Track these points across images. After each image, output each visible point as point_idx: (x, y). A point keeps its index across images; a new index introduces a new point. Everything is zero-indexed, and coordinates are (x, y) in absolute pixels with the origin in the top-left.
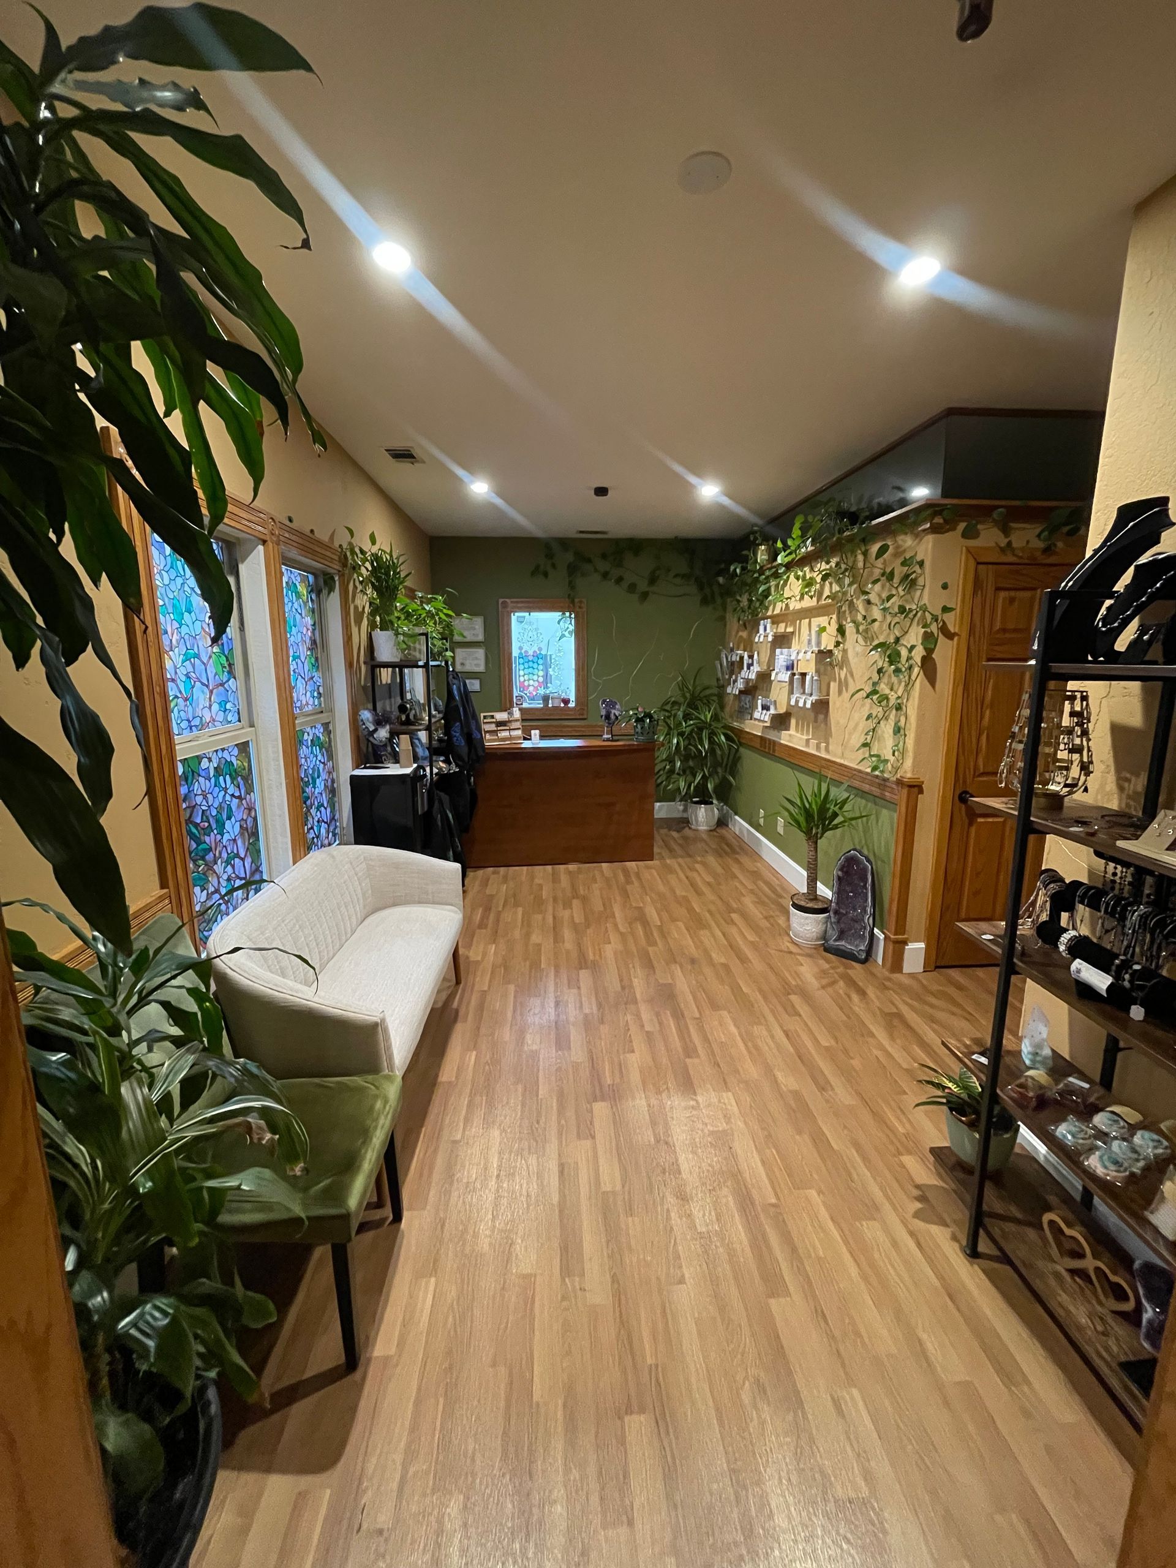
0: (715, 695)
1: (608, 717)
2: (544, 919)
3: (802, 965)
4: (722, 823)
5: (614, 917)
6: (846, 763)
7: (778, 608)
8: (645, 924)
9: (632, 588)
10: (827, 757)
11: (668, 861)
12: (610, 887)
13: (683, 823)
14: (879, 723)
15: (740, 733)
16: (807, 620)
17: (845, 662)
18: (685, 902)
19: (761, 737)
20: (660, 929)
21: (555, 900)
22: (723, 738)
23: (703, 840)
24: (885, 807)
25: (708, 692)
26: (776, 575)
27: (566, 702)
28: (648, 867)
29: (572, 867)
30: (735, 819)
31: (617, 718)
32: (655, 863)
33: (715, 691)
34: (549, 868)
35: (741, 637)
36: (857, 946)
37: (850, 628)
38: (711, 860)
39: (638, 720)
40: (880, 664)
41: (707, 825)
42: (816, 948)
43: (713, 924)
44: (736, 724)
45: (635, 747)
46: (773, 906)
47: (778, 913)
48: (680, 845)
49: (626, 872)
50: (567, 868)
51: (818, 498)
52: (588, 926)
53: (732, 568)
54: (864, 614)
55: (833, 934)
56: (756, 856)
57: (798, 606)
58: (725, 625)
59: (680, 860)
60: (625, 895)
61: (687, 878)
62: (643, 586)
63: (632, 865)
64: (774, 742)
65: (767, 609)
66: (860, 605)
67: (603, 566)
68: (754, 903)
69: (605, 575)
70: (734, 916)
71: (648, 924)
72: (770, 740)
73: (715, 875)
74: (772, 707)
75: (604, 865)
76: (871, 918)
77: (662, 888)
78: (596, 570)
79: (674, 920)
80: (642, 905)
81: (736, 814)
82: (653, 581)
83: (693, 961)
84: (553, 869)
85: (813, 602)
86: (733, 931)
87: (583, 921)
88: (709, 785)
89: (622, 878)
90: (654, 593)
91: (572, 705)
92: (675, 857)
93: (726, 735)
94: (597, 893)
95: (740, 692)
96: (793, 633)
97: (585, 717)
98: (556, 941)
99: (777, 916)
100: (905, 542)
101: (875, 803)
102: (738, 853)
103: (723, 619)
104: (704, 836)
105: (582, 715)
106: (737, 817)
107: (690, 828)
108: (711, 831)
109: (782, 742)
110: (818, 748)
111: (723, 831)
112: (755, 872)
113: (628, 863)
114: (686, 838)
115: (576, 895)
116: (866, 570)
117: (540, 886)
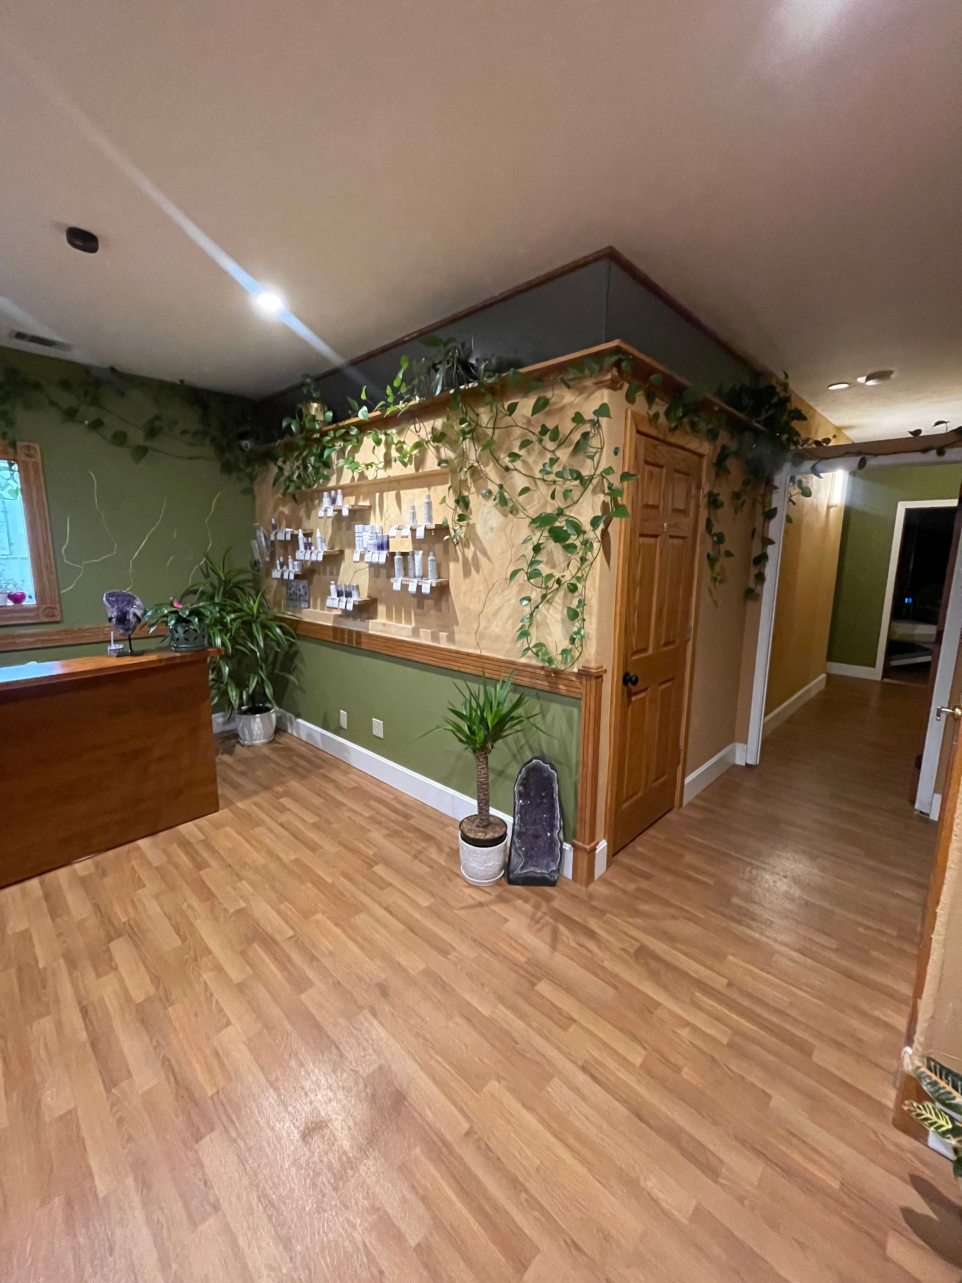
0: (250, 581)
1: (122, 619)
2: (59, 1026)
3: (506, 920)
4: (280, 730)
5: (210, 952)
6: (484, 653)
7: (347, 478)
8: (269, 943)
9: (120, 438)
10: (452, 647)
11: (239, 804)
12: (172, 888)
13: (228, 738)
14: (537, 607)
15: (296, 624)
16: (394, 492)
17: (471, 538)
18: (303, 872)
19: (335, 629)
20: (296, 940)
21: (71, 961)
22: (278, 630)
23: (267, 759)
24: (552, 701)
25: (241, 577)
26: (346, 437)
27: (17, 598)
28: (218, 826)
29: (83, 866)
30: (298, 722)
31: (139, 620)
32: (222, 814)
33: (249, 576)
34: (35, 882)
35: (282, 513)
36: (548, 866)
37: (474, 500)
38: (295, 785)
39: (180, 620)
40: (535, 540)
41: (264, 737)
42: (498, 883)
43: (366, 900)
44: (289, 615)
45: (178, 661)
46: (410, 835)
47: (423, 844)
48: (243, 774)
49: (185, 844)
50: (75, 872)
51: (436, 334)
52: (167, 1000)
53: (284, 424)
54: (499, 482)
55: (517, 861)
56: (347, 768)
57: (382, 474)
58: (254, 499)
59: (256, 798)
60: (206, 893)
61: (282, 825)
62: (137, 437)
63: (187, 829)
64: (359, 634)
65: (327, 478)
66: (490, 470)
67: (67, 400)
68: (387, 836)
69: (71, 415)
70: (379, 869)
71: (275, 941)
72: (350, 632)
73: (315, 811)
74: (354, 593)
75: (141, 843)
76: (561, 832)
77: (260, 859)
78: (53, 403)
79: (307, 915)
80: (243, 904)
81: (298, 716)
82: (152, 432)
83: (383, 990)
84: (42, 883)
85: (411, 470)
86: (393, 898)
87: (152, 990)
88: (267, 691)
89: (183, 859)
90: (155, 450)
91: (30, 602)
92: (245, 796)
93: (280, 627)
94: (153, 907)
95: (296, 576)
96: (370, 507)
97: (58, 619)
98: (110, 1083)
99: (424, 848)
100: (563, 398)
101: (538, 697)
102: (320, 767)
103: (249, 491)
104: (266, 751)
105: (53, 616)
106: (300, 721)
107: (243, 746)
108: (270, 742)
109: (370, 632)
110: (435, 637)
111: (284, 739)
112: (355, 788)
113: (181, 827)
114: (243, 761)
115: (113, 932)
116: (497, 431)
117: (25, 937)
